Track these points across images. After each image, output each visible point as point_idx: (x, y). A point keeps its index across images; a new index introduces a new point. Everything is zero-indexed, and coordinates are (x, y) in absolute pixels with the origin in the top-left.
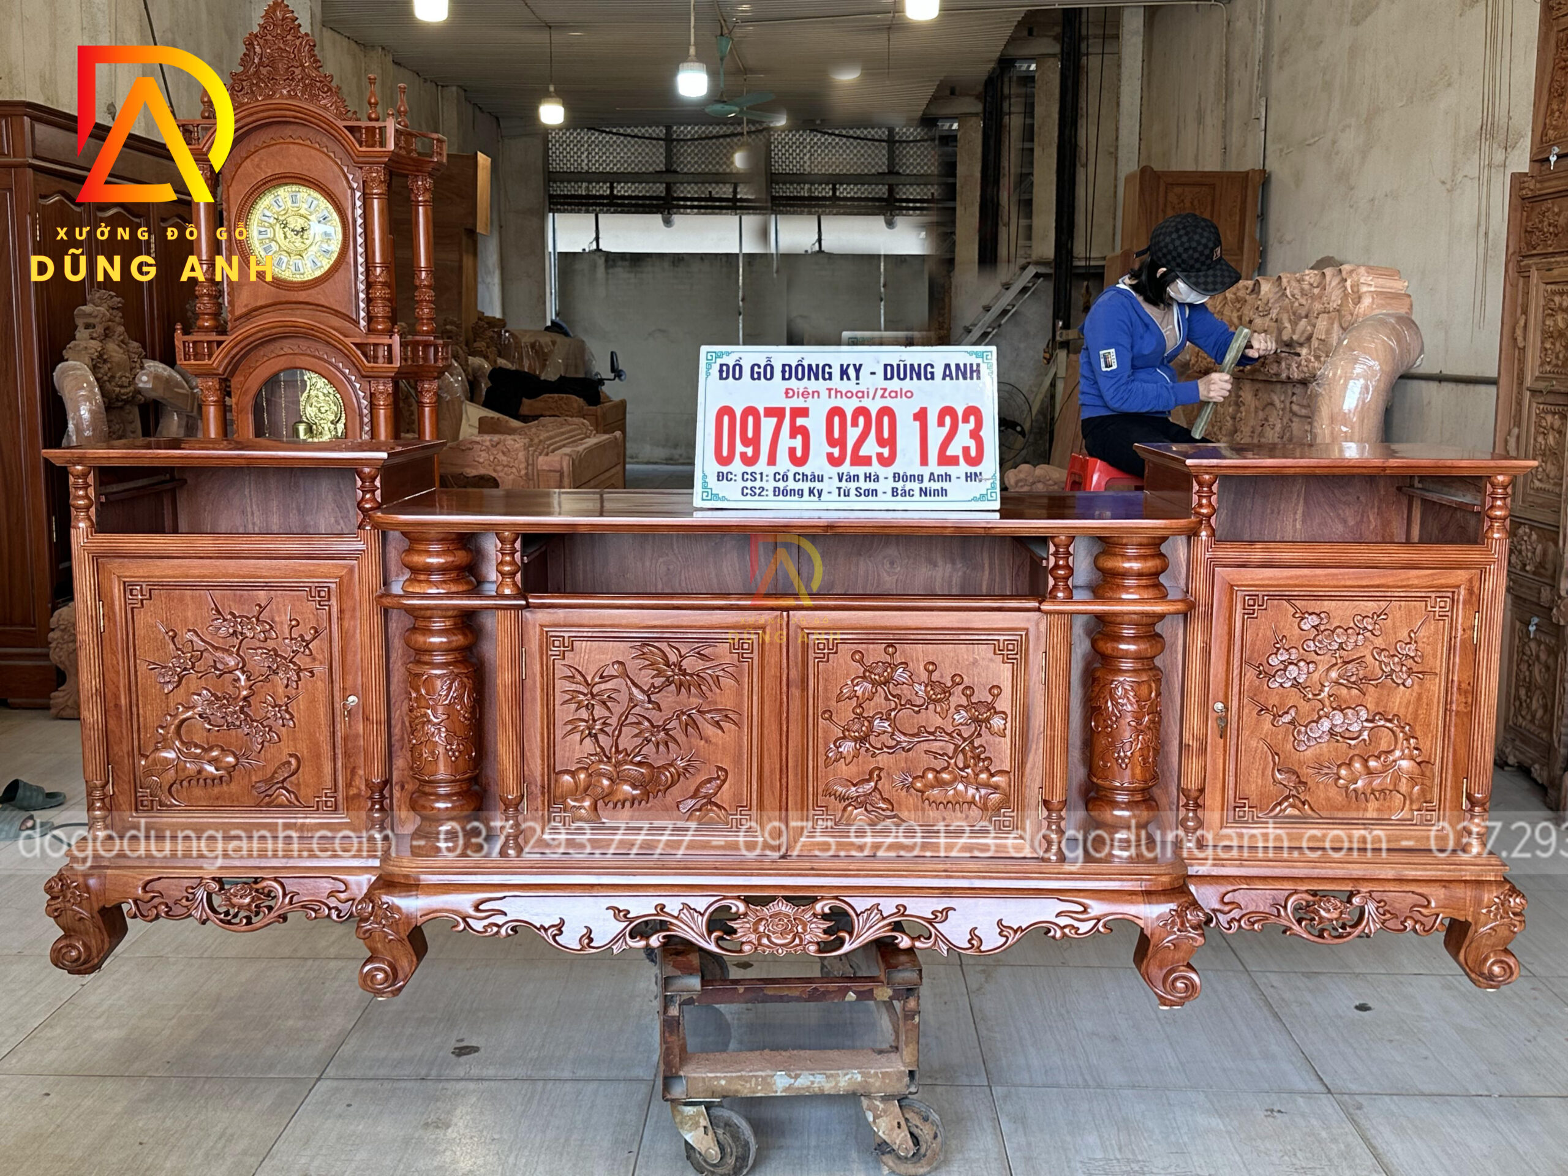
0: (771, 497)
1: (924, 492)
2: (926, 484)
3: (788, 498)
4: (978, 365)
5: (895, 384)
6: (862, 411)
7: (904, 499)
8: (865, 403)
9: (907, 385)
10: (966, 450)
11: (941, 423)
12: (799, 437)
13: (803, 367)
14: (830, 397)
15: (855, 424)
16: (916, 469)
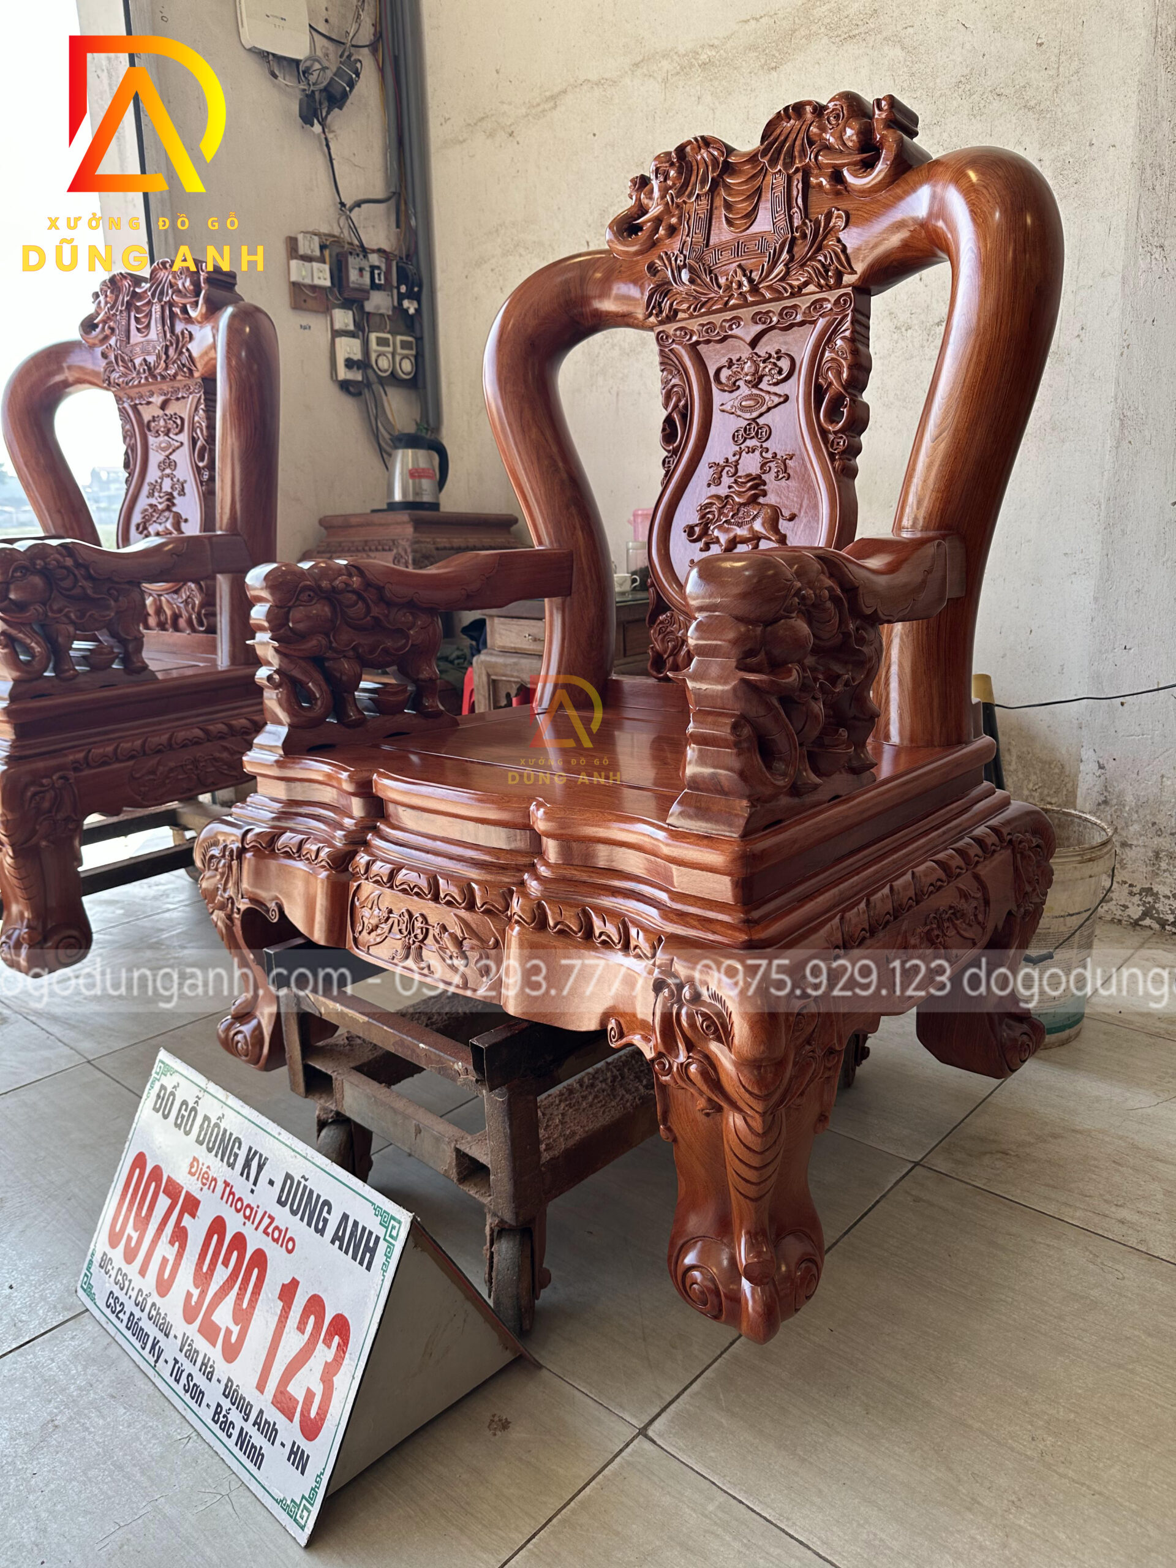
0: (122, 1327)
1: (242, 1439)
2: (249, 1428)
3: (133, 1339)
4: (377, 1238)
5: (283, 1217)
6: (239, 1241)
7: (219, 1433)
8: (248, 1231)
9: (297, 1227)
10: (310, 1395)
11: (301, 1328)
12: (177, 1244)
13: (219, 1128)
14: (222, 1198)
15: (226, 1263)
16: (248, 1391)
